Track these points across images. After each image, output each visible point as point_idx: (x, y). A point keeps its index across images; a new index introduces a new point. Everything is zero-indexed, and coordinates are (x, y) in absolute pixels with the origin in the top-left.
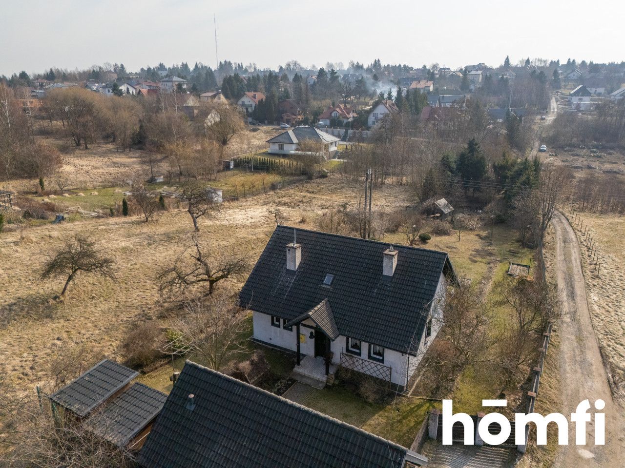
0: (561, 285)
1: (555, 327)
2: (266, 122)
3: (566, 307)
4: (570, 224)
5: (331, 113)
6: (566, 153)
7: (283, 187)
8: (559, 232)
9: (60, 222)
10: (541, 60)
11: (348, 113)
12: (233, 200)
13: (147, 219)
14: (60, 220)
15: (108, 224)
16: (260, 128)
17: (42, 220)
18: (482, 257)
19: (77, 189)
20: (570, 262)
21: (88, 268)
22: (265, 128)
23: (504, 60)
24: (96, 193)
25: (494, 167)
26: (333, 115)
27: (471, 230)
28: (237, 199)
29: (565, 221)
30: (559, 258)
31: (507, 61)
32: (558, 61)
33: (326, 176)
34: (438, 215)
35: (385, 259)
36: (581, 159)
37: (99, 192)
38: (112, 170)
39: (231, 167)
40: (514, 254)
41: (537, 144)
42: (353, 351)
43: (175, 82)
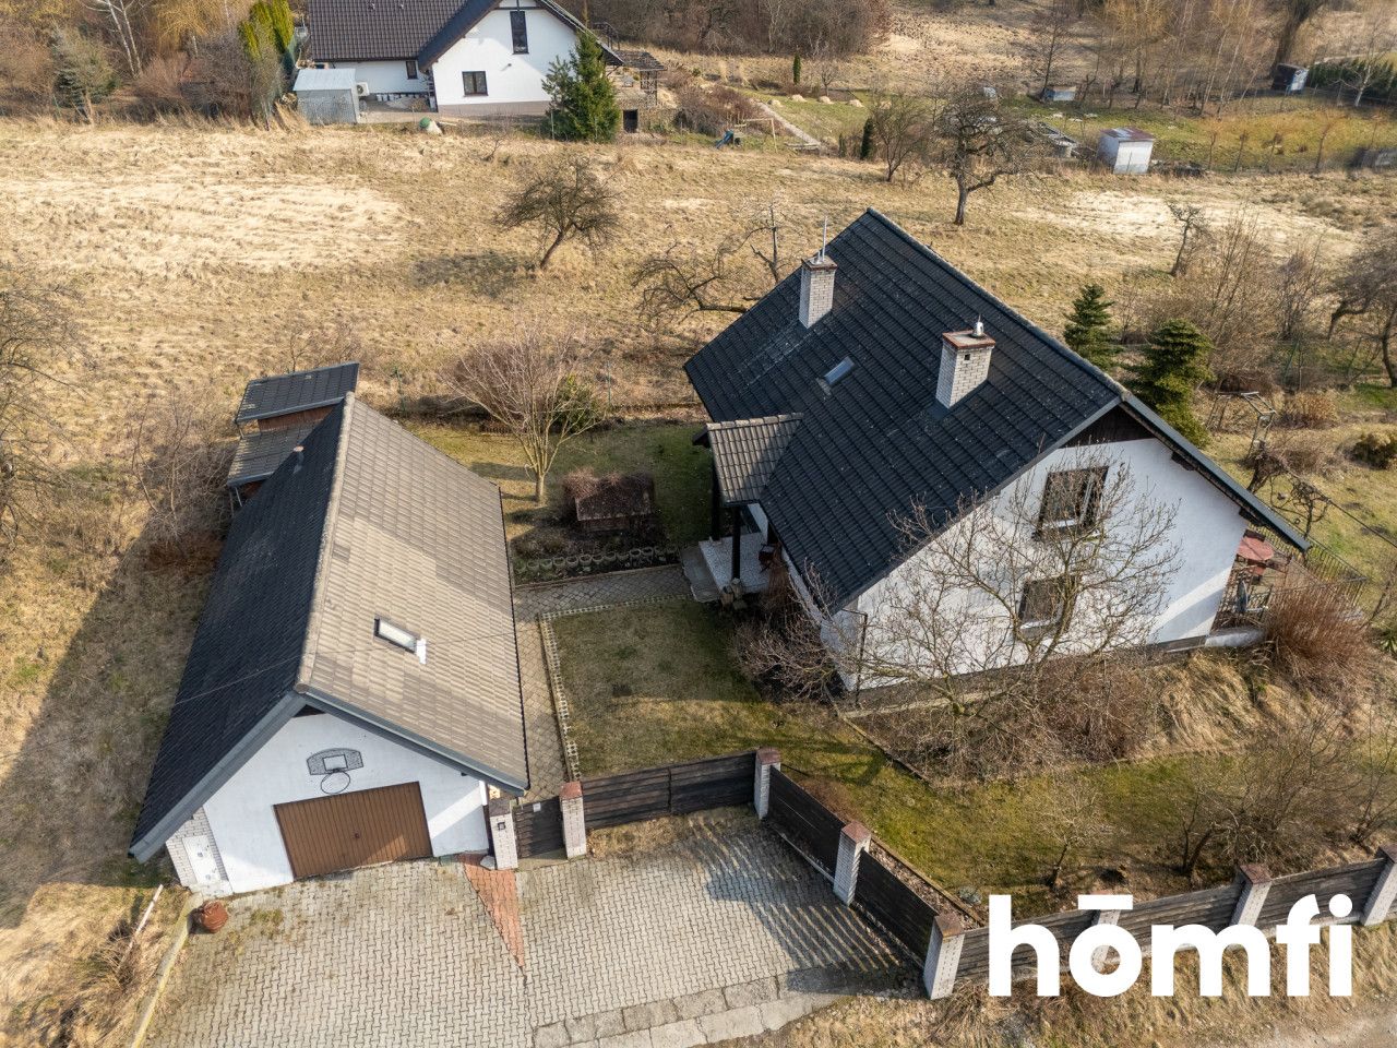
9: (723, 146)
12: (1180, 172)
13: (891, 173)
14: (727, 143)
19: (864, 91)
39: (1294, 87)
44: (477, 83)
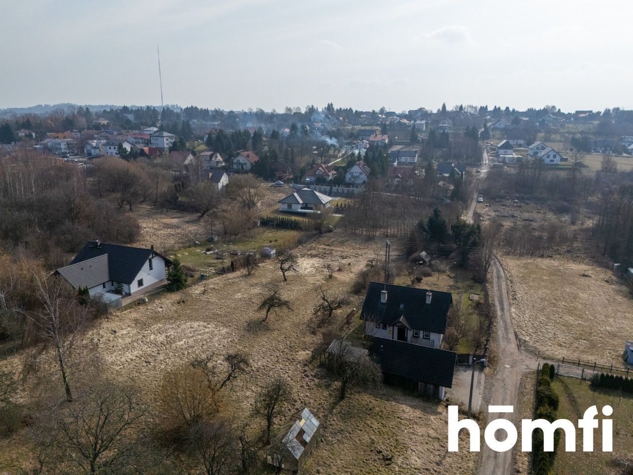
0: (497, 303)
1: (495, 325)
3: (499, 313)
4: (501, 265)
5: (315, 172)
6: (497, 203)
7: (306, 241)
8: (495, 271)
10: (471, 107)
11: (329, 172)
13: (249, 273)
18: (454, 290)
20: (501, 291)
23: (442, 105)
25: (452, 226)
26: (317, 173)
27: (443, 272)
29: (498, 263)
30: (496, 289)
31: (444, 106)
32: (486, 107)
33: (332, 231)
34: (421, 262)
35: (427, 297)
36: (507, 209)
39: (259, 225)
40: (471, 287)
41: (475, 196)
42: (416, 336)
43: (166, 137)
44: (140, 283)
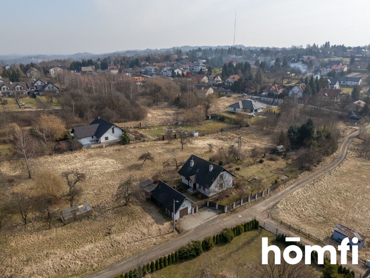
2: (237, 92)
7: (227, 130)
9: (144, 142)
11: (279, 89)
12: (202, 136)
13: (169, 142)
14: (144, 141)
15: (157, 144)
16: (232, 95)
17: (139, 140)
19: (151, 126)
21: (149, 159)
22: (235, 95)
24: (157, 129)
26: (271, 90)
28: (204, 135)
33: (249, 126)
37: (158, 128)
38: (164, 117)
39: (210, 118)
42: (200, 187)
43: (200, 66)
44: (107, 138)
